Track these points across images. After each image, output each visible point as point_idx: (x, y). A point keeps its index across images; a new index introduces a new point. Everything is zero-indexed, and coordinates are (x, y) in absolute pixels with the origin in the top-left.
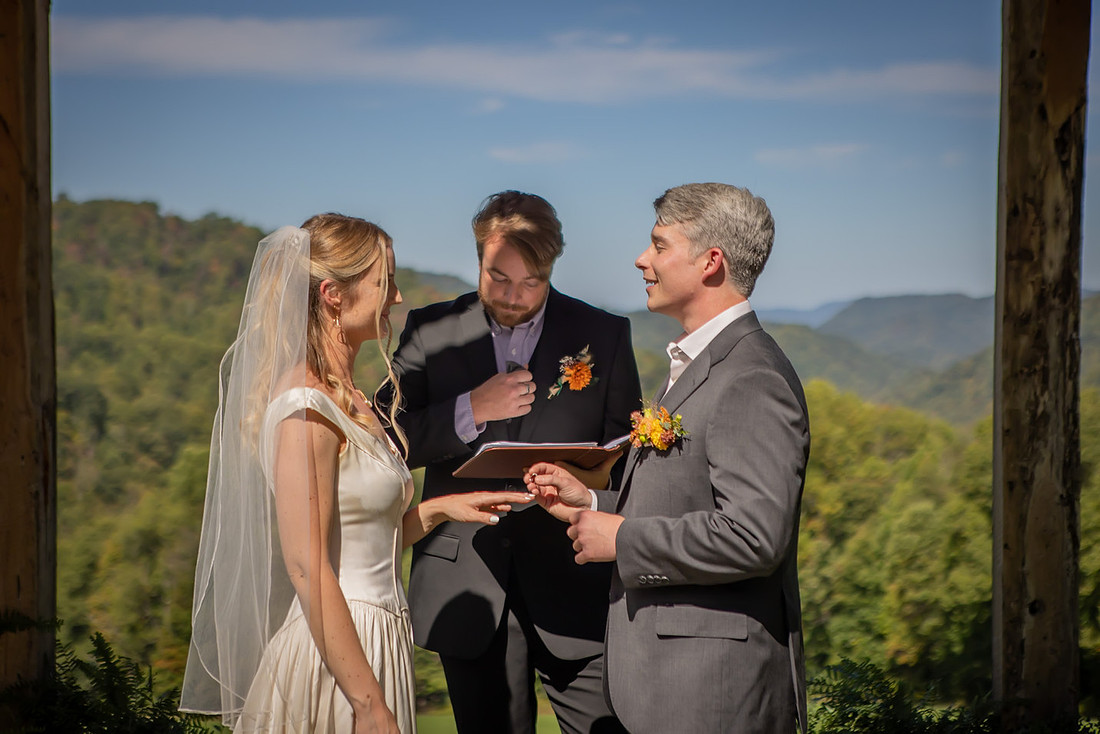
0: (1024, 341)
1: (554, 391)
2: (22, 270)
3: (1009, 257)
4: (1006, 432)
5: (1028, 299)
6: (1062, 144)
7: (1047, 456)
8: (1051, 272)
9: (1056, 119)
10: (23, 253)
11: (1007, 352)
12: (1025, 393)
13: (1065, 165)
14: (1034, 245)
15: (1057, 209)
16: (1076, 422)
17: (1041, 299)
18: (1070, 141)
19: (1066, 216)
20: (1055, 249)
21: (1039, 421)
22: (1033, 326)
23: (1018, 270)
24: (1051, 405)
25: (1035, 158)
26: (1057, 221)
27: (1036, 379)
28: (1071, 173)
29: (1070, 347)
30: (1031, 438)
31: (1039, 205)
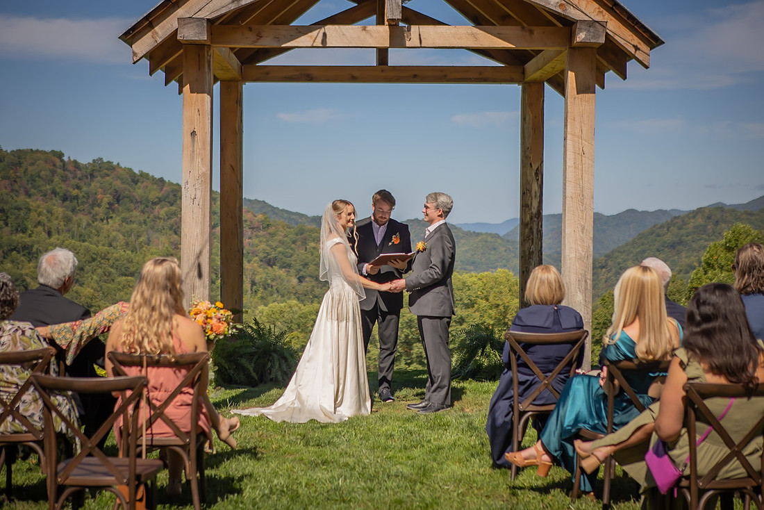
0: (527, 230)
1: (390, 244)
2: (237, 210)
3: (523, 206)
4: (522, 257)
5: (528, 218)
6: (536, 174)
7: (533, 263)
8: (534, 211)
9: (535, 167)
10: (238, 206)
11: (522, 234)
12: (527, 246)
13: (538, 180)
14: (529, 203)
15: (536, 193)
16: (541, 254)
17: (531, 218)
18: (539, 173)
19: (538, 195)
20: (535, 204)
21: (531, 253)
22: (529, 226)
23: (525, 210)
24: (534, 249)
25: (529, 178)
26: (536, 196)
27: (530, 241)
28: (539, 182)
29: (540, 232)
30: (529, 258)
31: (530, 191)
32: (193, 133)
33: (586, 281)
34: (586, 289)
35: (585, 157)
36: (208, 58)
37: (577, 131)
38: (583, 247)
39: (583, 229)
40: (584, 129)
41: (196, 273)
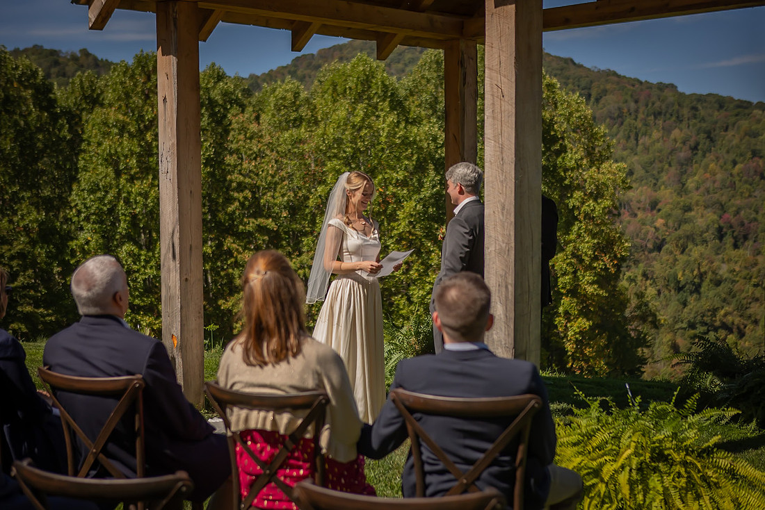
32: (165, 100)
33: (506, 287)
34: (507, 298)
35: (504, 101)
36: (174, 14)
37: (496, 62)
38: (503, 235)
39: (503, 208)
40: (503, 58)
41: (171, 256)
